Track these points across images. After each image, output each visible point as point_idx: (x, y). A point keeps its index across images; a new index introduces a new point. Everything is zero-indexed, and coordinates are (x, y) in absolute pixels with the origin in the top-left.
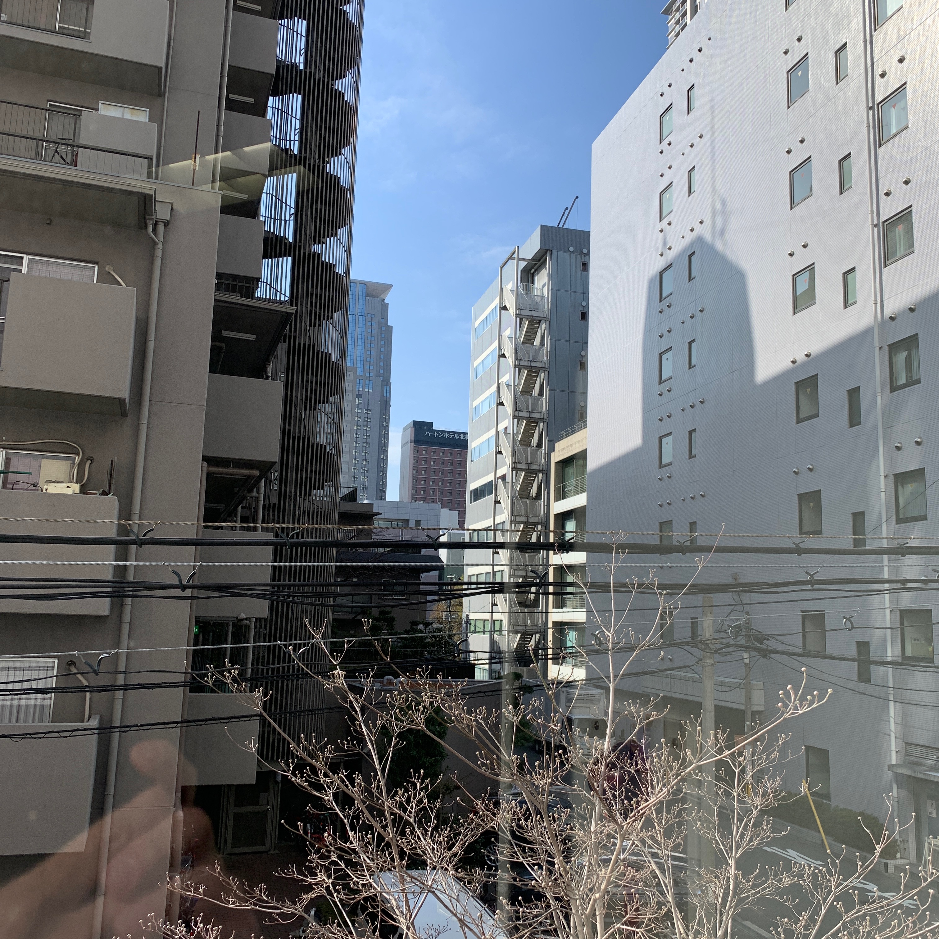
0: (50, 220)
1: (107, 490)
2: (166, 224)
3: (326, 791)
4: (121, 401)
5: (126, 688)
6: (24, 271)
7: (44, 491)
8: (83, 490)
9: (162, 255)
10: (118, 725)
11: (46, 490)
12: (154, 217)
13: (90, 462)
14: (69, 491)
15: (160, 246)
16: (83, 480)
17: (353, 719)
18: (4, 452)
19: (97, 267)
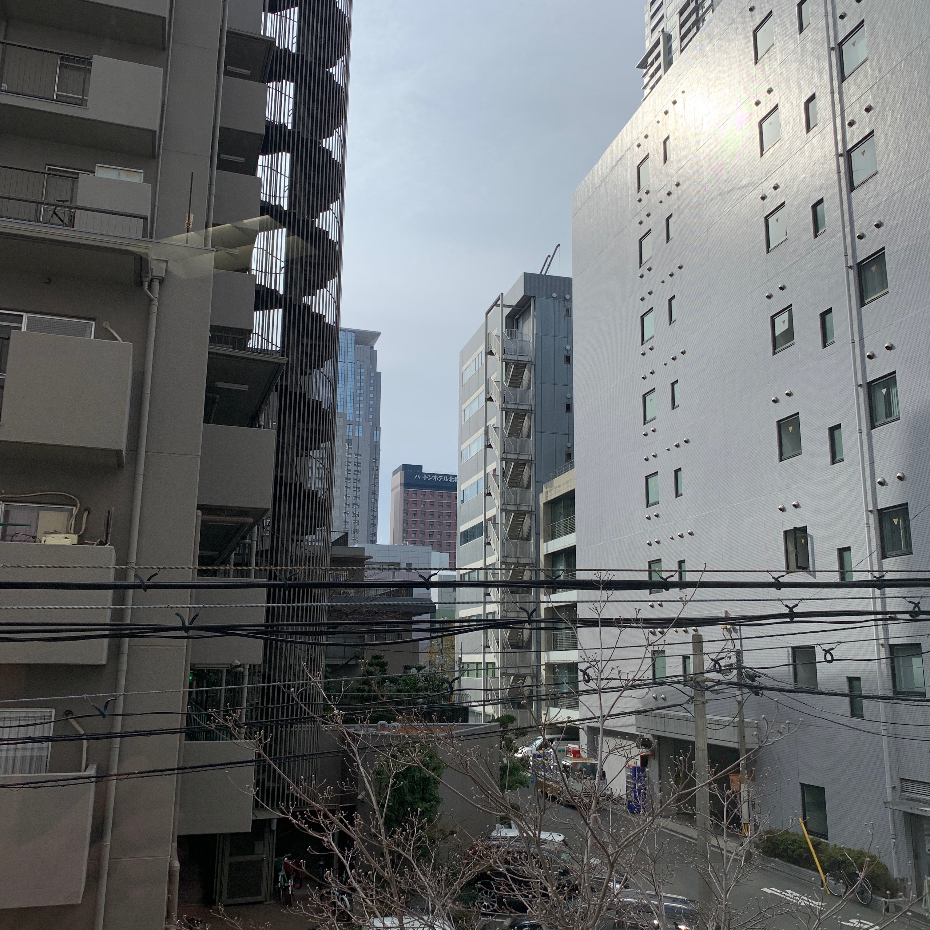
0: (49, 279)
1: (104, 541)
2: (162, 281)
3: (325, 832)
4: (118, 453)
5: (123, 735)
6: (24, 328)
7: (43, 542)
8: (81, 541)
9: (158, 310)
10: (115, 773)
11: (45, 541)
12: (150, 275)
13: (87, 513)
14: (67, 542)
15: (156, 302)
16: (81, 530)
17: (352, 761)
18: (3, 505)
19: (94, 323)
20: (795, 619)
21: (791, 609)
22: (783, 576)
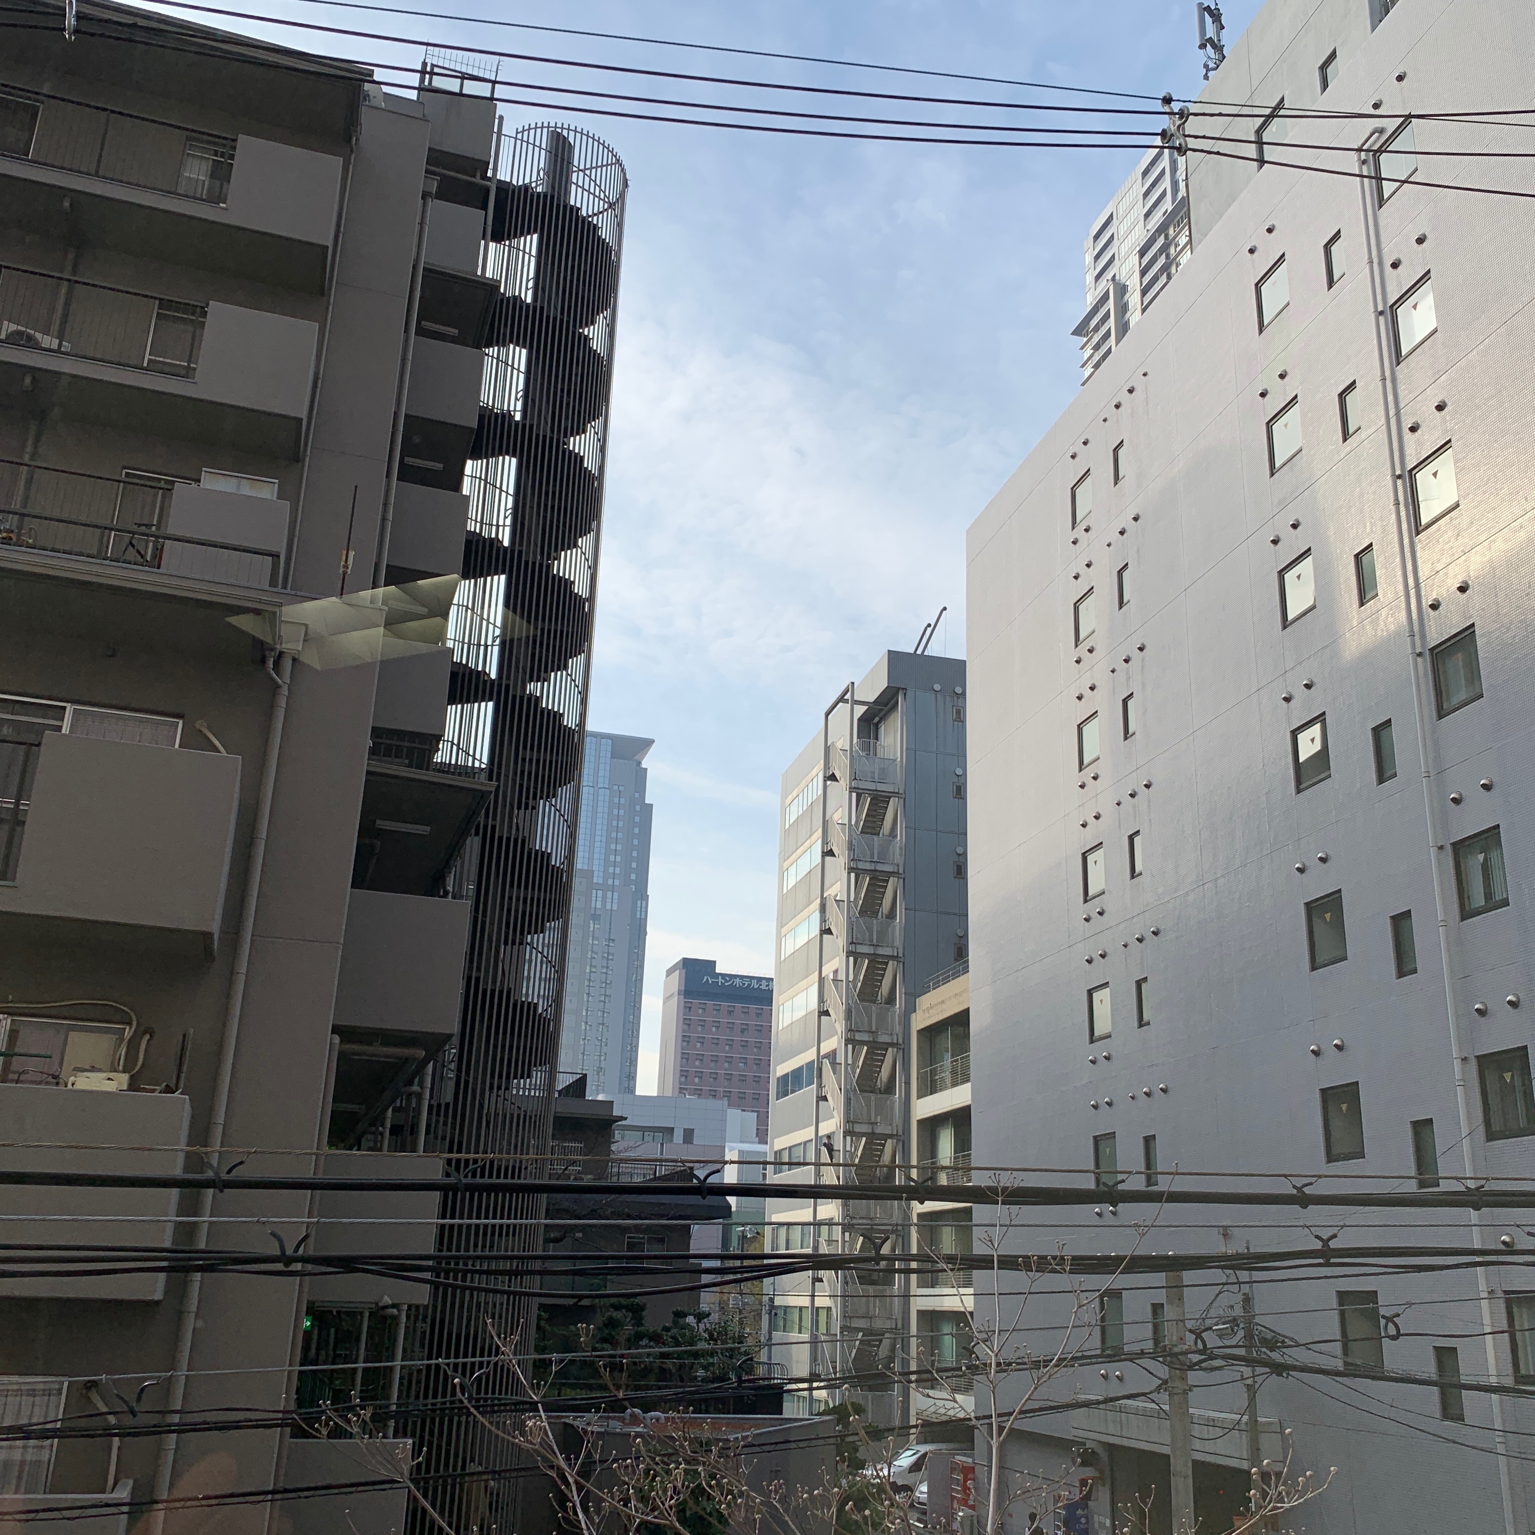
0: (113, 649)
1: (172, 1085)
2: (295, 658)
4: (207, 936)
6: (65, 730)
7: (70, 1086)
8: (133, 1086)
9: (287, 704)
10: (165, 1497)
11: (73, 1085)
12: (278, 648)
13: (147, 1037)
14: (111, 1087)
15: (285, 691)
16: (136, 1065)
18: (9, 1021)
19: (181, 722)
20: (1333, 1260)
21: (1326, 1242)
22: (1311, 1184)
